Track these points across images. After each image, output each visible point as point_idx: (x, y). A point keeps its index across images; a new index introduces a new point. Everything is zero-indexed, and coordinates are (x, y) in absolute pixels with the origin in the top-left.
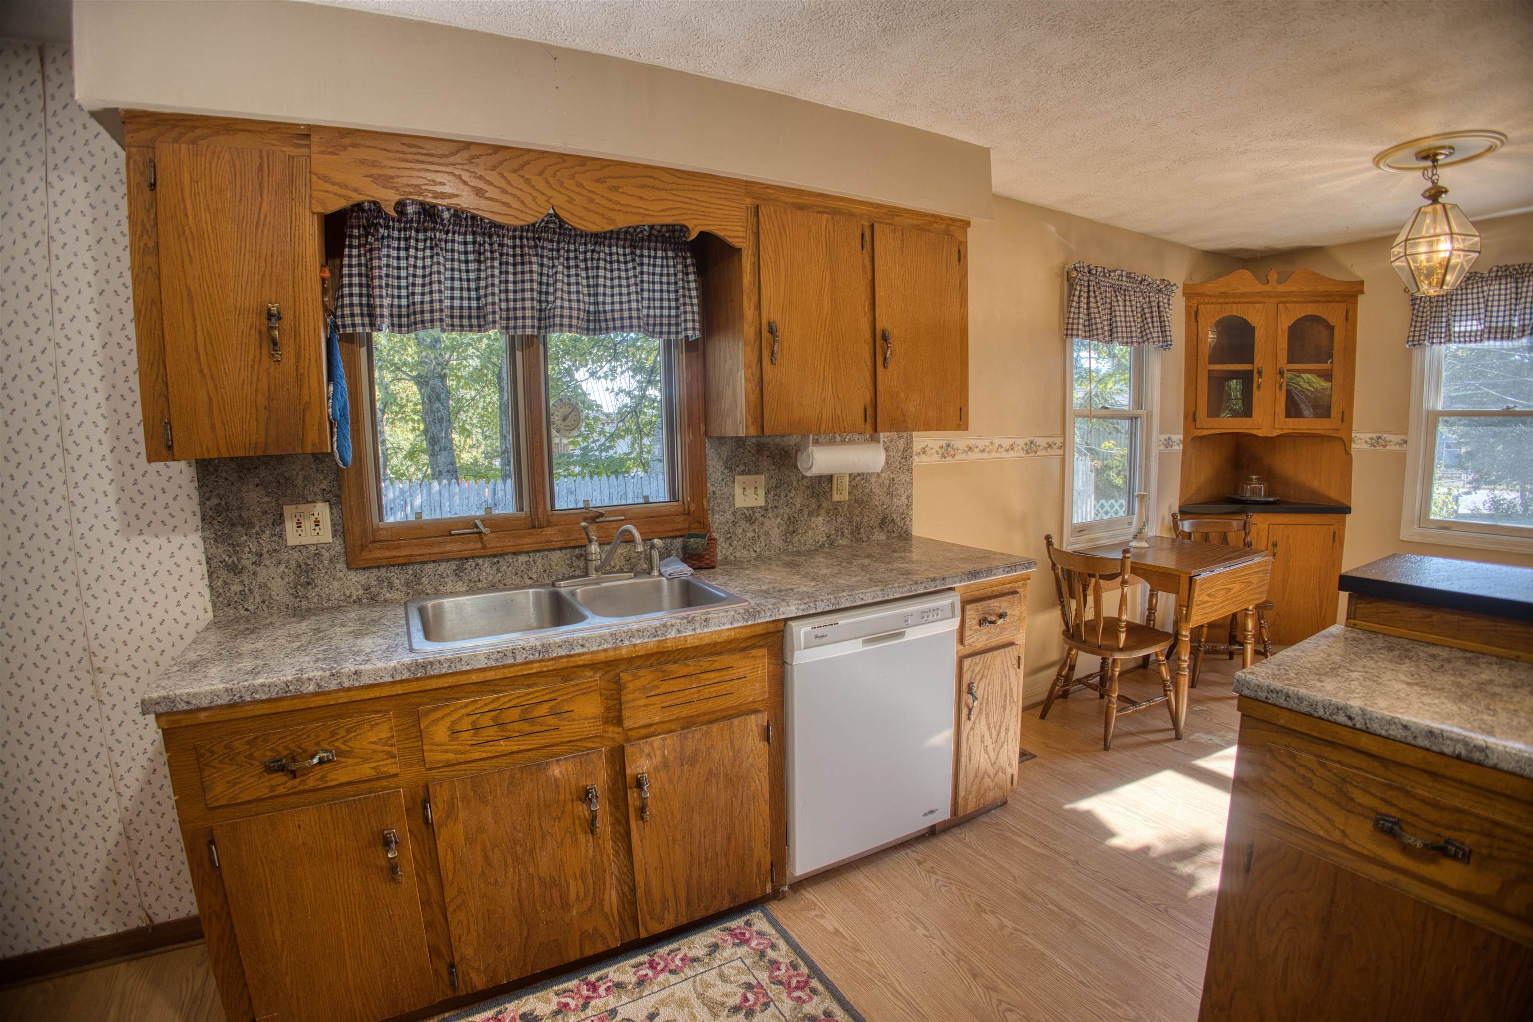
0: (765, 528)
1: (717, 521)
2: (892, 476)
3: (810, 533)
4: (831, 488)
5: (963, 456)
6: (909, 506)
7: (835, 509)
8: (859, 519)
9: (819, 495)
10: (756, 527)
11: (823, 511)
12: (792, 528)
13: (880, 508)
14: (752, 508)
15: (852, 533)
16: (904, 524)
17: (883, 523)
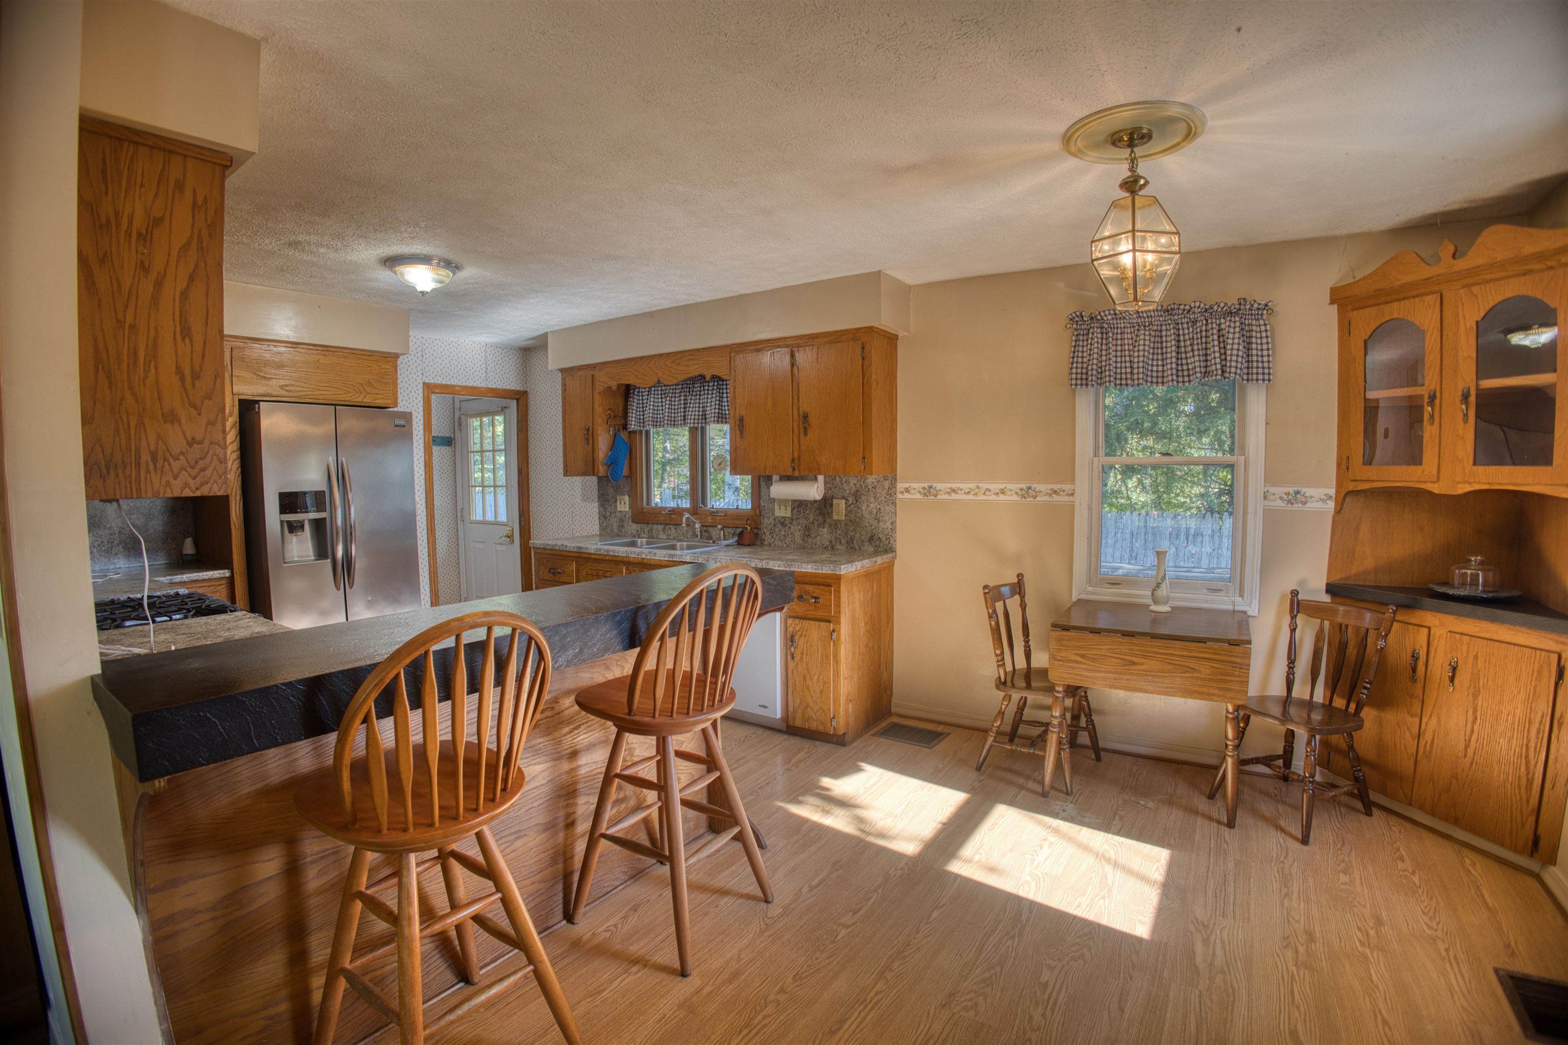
0: (792, 530)
1: (766, 522)
2: (878, 507)
3: (819, 538)
4: (832, 511)
5: (946, 497)
6: (893, 530)
7: (836, 525)
8: (853, 534)
9: (824, 514)
10: (786, 529)
11: (827, 525)
12: (807, 532)
13: (869, 528)
14: (784, 517)
15: (848, 542)
16: (889, 543)
17: (871, 539)
